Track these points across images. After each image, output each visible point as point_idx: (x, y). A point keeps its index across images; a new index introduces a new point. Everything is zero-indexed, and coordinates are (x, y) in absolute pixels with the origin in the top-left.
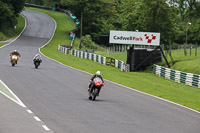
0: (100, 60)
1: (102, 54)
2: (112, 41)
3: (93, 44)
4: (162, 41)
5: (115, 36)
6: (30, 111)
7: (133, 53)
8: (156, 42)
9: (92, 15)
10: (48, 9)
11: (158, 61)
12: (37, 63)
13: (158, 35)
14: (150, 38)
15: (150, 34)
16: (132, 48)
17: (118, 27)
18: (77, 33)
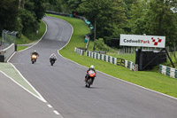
0: (111, 61)
1: (114, 55)
2: (122, 43)
3: (106, 46)
4: (167, 43)
5: (125, 39)
6: (50, 106)
7: (141, 55)
8: (162, 45)
9: (105, 21)
10: (66, 15)
11: (164, 61)
12: (53, 61)
13: (163, 38)
14: (157, 41)
15: (156, 38)
16: (140, 50)
17: (128, 31)
18: (92, 37)
